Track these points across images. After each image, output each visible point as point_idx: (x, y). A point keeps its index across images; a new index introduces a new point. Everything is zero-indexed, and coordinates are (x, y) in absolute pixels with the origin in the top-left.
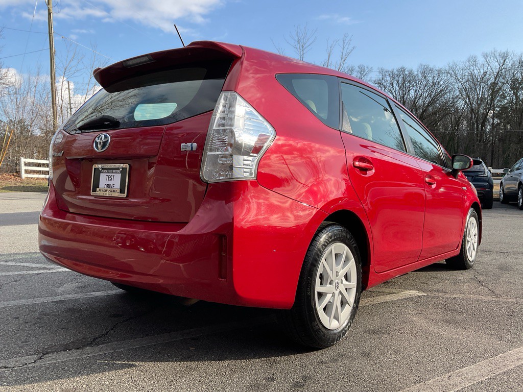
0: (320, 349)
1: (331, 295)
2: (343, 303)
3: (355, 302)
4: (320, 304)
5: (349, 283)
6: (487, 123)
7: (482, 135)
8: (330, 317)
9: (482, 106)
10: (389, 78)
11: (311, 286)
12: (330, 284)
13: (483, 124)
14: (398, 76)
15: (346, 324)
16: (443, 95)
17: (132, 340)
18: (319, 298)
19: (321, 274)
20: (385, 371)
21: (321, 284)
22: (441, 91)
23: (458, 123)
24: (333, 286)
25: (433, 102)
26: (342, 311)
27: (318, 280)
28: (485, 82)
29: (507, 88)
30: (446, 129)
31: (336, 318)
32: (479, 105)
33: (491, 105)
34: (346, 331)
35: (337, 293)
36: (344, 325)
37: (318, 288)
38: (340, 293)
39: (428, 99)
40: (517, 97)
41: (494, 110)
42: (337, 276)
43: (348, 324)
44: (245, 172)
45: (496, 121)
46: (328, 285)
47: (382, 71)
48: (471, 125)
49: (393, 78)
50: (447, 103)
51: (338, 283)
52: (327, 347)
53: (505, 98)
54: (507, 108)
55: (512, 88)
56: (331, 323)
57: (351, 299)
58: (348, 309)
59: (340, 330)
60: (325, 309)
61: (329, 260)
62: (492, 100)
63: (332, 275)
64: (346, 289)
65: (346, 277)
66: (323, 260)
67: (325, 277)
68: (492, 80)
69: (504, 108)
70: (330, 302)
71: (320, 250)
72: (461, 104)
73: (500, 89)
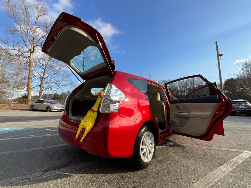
0: (141, 170)
1: (146, 149)
2: (150, 152)
3: (154, 153)
4: (142, 153)
5: (151, 146)
6: (185, 93)
7: (184, 95)
8: (145, 157)
9: (184, 88)
10: (161, 82)
11: (139, 145)
12: (146, 145)
13: (184, 93)
14: (163, 82)
15: (150, 160)
16: (174, 86)
17: (79, 164)
18: (141, 150)
19: (143, 142)
20: (165, 184)
21: (143, 145)
22: (174, 85)
23: (178, 92)
24: (147, 146)
25: (172, 87)
26: (149, 156)
27: (141, 144)
28: (184, 83)
29: (189, 84)
30: (175, 94)
31: (147, 158)
32: (183, 88)
33: (186, 88)
34: (150, 163)
35: (148, 149)
36: (150, 161)
37: (141, 147)
38: (149, 149)
39: (171, 87)
40: (192, 86)
41: (187, 89)
42: (148, 143)
43: (151, 160)
44: (114, 109)
45: (187, 92)
46: (145, 146)
47: (159, 81)
48: (181, 93)
49: (162, 82)
50: (175, 88)
51: (148, 145)
52: (144, 169)
53: (189, 86)
54: (190, 89)
55: (191, 84)
56: (145, 160)
57: (152, 151)
58: (151, 155)
59: (148, 162)
60: (143, 155)
61: (145, 137)
62: (186, 87)
63: (146, 142)
64: (151, 148)
65: (151, 143)
66: (143, 137)
67: (144, 143)
68: (186, 82)
69: (189, 89)
70: (145, 152)
71: (142, 133)
72: (178, 88)
73: (188, 84)
